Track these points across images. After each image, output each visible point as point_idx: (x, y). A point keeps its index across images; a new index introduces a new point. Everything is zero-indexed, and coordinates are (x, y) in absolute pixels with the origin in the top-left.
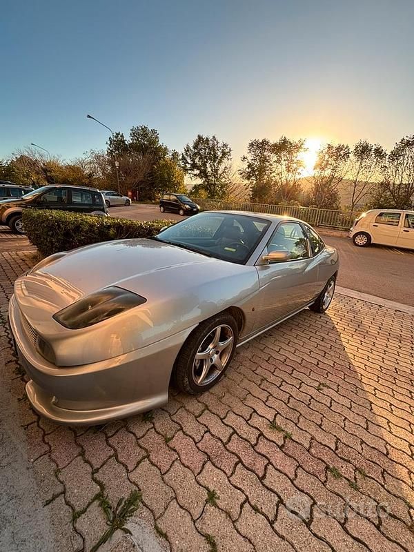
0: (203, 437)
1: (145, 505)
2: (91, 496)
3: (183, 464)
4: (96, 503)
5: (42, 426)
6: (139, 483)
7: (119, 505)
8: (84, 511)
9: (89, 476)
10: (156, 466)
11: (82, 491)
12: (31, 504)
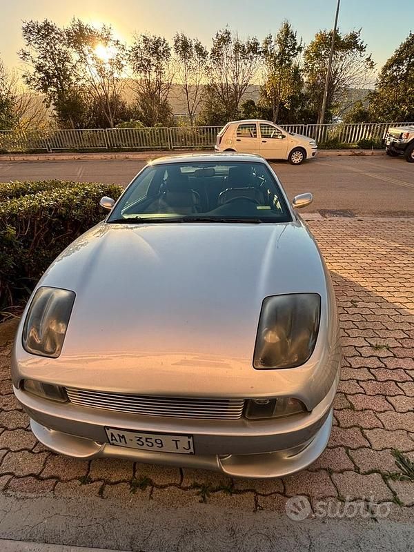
0: (361, 387)
1: (406, 452)
2: (382, 483)
3: (381, 412)
4: (390, 482)
5: (269, 492)
6: (386, 446)
7: (400, 467)
8: (395, 494)
9: (360, 476)
10: (375, 428)
11: (374, 487)
12: (371, 531)
